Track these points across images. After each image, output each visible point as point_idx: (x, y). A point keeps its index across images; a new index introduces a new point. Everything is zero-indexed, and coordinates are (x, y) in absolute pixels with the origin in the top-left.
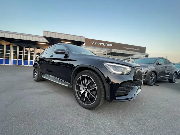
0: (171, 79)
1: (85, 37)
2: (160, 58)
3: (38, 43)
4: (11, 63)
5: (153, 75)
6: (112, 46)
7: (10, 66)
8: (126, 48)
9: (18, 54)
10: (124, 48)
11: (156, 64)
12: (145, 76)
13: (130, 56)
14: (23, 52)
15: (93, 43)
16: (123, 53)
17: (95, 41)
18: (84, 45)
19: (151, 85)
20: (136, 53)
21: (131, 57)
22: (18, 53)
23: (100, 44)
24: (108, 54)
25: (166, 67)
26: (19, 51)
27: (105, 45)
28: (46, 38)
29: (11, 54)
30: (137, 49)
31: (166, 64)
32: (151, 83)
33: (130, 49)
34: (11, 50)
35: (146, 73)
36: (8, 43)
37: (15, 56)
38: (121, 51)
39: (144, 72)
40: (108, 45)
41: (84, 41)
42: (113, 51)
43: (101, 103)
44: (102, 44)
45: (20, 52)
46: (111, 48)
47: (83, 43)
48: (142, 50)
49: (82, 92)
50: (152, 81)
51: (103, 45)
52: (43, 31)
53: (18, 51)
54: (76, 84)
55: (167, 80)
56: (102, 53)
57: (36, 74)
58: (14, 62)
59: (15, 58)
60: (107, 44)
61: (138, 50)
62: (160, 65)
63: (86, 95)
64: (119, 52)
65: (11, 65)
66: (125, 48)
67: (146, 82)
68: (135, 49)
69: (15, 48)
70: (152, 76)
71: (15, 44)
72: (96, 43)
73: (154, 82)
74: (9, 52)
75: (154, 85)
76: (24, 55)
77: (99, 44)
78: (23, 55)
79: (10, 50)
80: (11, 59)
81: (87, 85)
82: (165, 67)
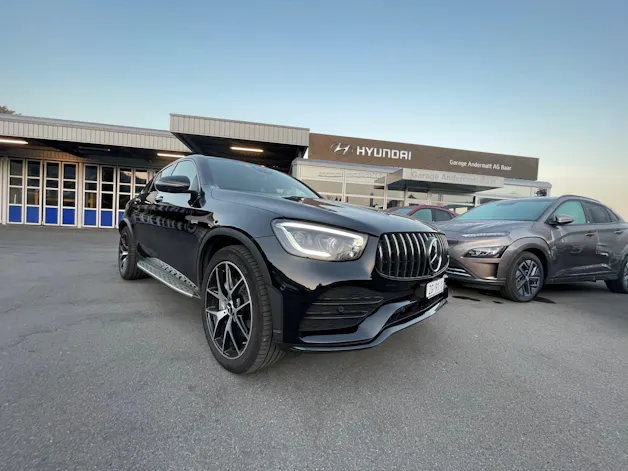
0: (615, 277)
1: (308, 130)
2: (569, 200)
3: (159, 154)
4: (79, 222)
5: (529, 262)
6: (406, 156)
7: (76, 229)
8: (460, 163)
9: (99, 192)
10: (453, 163)
11: (547, 222)
12: (496, 265)
13: (473, 192)
14: (116, 183)
15: (338, 148)
16: (443, 181)
17: (344, 141)
18: (306, 156)
19: (521, 299)
20: (498, 181)
21: (479, 195)
22: (99, 187)
23: (363, 151)
24: (392, 187)
25: (590, 234)
26: (102, 183)
27: (382, 153)
28: (181, 137)
29: (80, 191)
30: (503, 168)
31: (595, 220)
32: (521, 291)
33: (477, 165)
34: (80, 180)
35: (500, 254)
36: (70, 159)
37: (90, 200)
38: (437, 177)
39: (494, 252)
40: (391, 154)
41: (304, 142)
42: (408, 174)
43: (261, 352)
44: (370, 152)
45: (105, 188)
46: (403, 163)
47: (303, 149)
48: (524, 169)
49: (220, 315)
50: (525, 285)
51: (373, 153)
52: (171, 115)
53: (100, 183)
54: (208, 290)
55: (601, 283)
56: (372, 182)
57: (125, 256)
58: (90, 217)
59: (91, 205)
60: (387, 153)
61: (509, 168)
62: (562, 224)
63: (228, 327)
64: (428, 180)
65: (79, 227)
66: (455, 163)
67: (502, 287)
68: (495, 166)
69: (91, 172)
70: (524, 268)
71: (90, 162)
72: (347, 149)
73: (534, 290)
74: (72, 185)
75: (536, 299)
76: (119, 193)
77: (358, 150)
78: (116, 194)
79: (76, 181)
80: (80, 209)
81: (230, 292)
82: (585, 232)
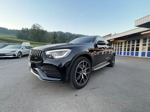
22: (127, 46)
29: (123, 48)
34: (123, 45)
36: (121, 41)
59: (125, 50)
